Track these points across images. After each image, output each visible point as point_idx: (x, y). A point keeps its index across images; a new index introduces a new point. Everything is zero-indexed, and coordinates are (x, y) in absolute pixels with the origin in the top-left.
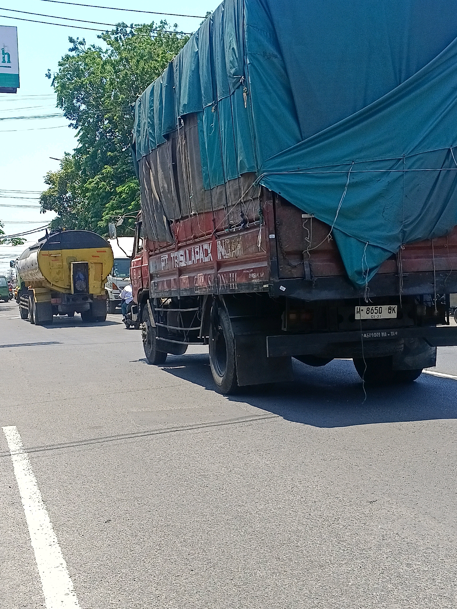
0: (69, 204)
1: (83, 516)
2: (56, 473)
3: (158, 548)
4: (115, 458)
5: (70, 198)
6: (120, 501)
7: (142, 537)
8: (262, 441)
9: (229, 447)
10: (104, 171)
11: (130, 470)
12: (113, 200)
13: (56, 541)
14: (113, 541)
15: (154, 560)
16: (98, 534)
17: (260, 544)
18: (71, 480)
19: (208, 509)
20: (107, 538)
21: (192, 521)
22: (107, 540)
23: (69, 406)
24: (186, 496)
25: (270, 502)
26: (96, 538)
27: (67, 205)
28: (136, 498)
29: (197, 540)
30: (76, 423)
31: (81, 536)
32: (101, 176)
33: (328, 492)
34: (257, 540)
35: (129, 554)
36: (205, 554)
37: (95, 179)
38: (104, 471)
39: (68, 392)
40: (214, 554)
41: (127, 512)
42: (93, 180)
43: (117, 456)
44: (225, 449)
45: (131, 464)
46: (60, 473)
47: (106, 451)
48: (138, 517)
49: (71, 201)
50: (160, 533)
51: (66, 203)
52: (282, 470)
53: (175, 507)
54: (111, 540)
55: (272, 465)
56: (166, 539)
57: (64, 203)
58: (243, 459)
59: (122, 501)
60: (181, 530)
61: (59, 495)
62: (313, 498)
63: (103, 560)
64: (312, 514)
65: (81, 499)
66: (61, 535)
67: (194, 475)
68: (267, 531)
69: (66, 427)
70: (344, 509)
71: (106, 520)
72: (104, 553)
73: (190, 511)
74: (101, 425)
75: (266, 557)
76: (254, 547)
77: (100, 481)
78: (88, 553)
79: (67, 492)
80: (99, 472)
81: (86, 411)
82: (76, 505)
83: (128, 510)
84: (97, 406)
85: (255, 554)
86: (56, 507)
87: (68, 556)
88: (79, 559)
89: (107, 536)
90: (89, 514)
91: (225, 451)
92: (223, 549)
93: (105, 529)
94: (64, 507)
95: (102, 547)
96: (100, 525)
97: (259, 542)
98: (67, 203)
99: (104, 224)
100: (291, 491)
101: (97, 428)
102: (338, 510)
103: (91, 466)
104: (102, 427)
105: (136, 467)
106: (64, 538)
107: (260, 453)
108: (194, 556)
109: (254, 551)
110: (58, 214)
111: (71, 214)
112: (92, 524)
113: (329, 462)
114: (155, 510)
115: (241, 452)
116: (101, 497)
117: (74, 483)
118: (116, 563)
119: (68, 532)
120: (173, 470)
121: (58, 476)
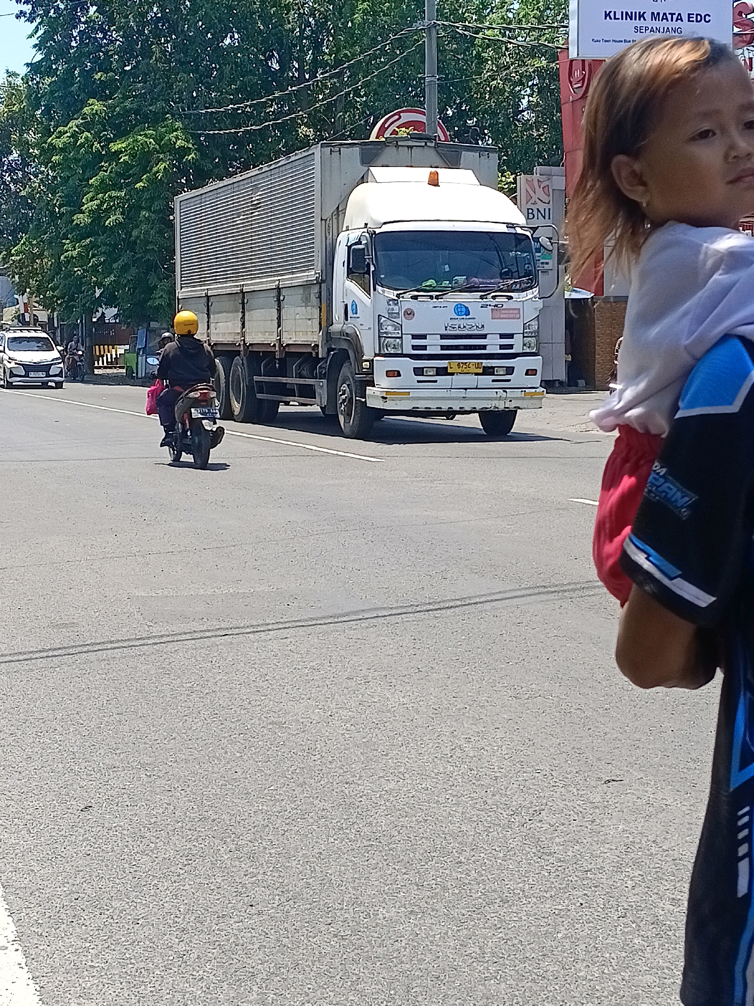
0: (15, 177)
1: (36, 797)
3: (186, 863)
4: (103, 685)
5: (16, 164)
6: (110, 771)
7: (153, 839)
8: (394, 658)
10: (86, 110)
11: (132, 710)
12: (104, 171)
14: (96, 846)
16: (67, 834)
20: (83, 841)
21: (253, 810)
22: (85, 844)
23: (11, 581)
24: (242, 763)
25: (408, 776)
26: (62, 841)
27: (9, 179)
28: (143, 766)
29: (262, 848)
30: (24, 615)
31: (32, 835)
32: (81, 121)
33: (522, 760)
35: (127, 872)
36: (277, 875)
37: (70, 128)
39: (9, 555)
41: (123, 791)
42: (66, 129)
43: (105, 682)
45: (134, 699)
48: (147, 802)
49: (19, 171)
51: (7, 174)
52: (433, 716)
53: (220, 784)
54: (92, 844)
55: (413, 705)
57: (4, 174)
59: (115, 769)
60: (231, 827)
62: (492, 770)
63: (75, 883)
64: (489, 801)
65: (33, 764)
67: (257, 722)
68: (401, 832)
70: (552, 793)
71: (82, 807)
72: (77, 869)
73: (250, 791)
74: (75, 621)
75: (397, 882)
76: (374, 862)
77: (71, 730)
78: (47, 869)
79: (5, 750)
80: (70, 713)
81: (45, 592)
82: (24, 775)
83: (127, 787)
84: (66, 583)
85: (375, 875)
87: (6, 874)
88: (28, 880)
89: (85, 836)
90: (48, 793)
91: (321, 676)
92: (312, 865)
93: (81, 824)
95: (73, 859)
96: (70, 815)
97: (384, 854)
98: (9, 175)
100: (449, 756)
101: (65, 625)
102: (541, 794)
103: (53, 701)
104: (77, 625)
107: (390, 681)
108: (255, 878)
109: (375, 871)
112: (55, 813)
113: (526, 701)
114: (180, 788)
115: (353, 679)
116: (73, 760)
117: (20, 733)
118: (100, 888)
119: (6, 828)
120: (216, 712)
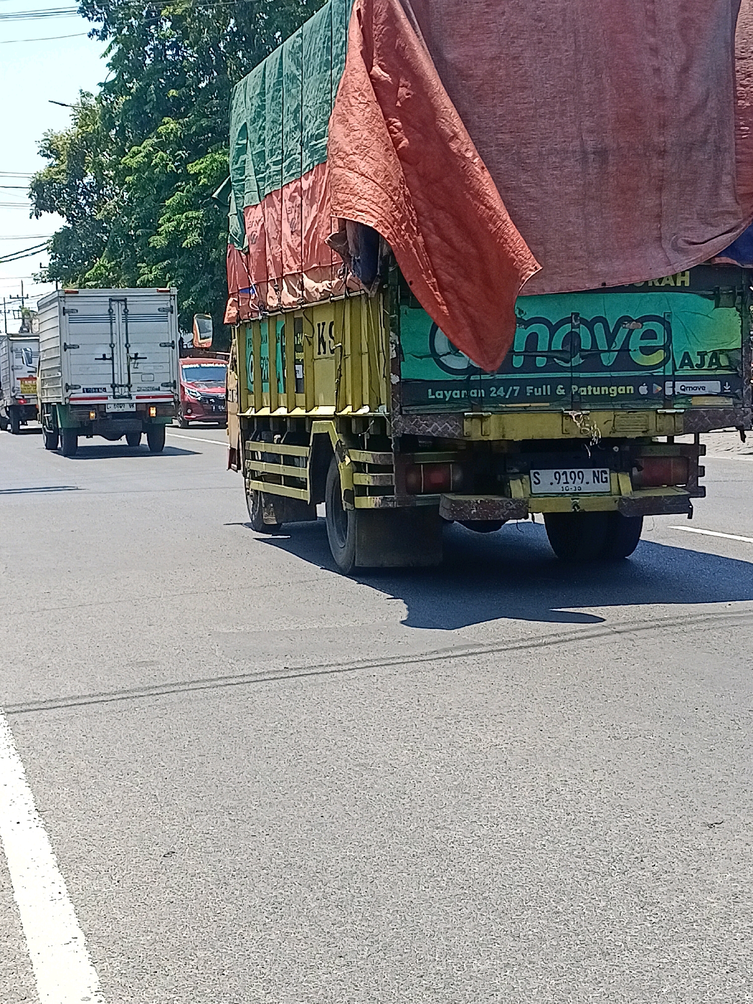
0: (90, 200)
1: (118, 842)
2: (64, 754)
3: (272, 911)
4: (184, 726)
5: (91, 187)
6: (193, 815)
7: (238, 887)
8: (486, 697)
9: (417, 708)
10: (161, 129)
11: (215, 751)
12: (180, 191)
13: (64, 889)
14: (180, 893)
15: (263, 934)
16: (150, 880)
17: (479, 907)
18: (93, 770)
19: (372, 834)
20: (167, 888)
21: (340, 856)
22: (168, 891)
23: (90, 618)
24: (329, 807)
25: (501, 821)
26: (145, 888)
27: (84, 202)
28: (228, 810)
29: (349, 897)
30: (103, 653)
31: (113, 882)
32: (156, 141)
33: (622, 804)
34: (474, 897)
35: (211, 920)
36: (366, 924)
37: (144, 148)
38: (160, 751)
39: (87, 590)
40: (386, 924)
41: (207, 836)
42: (140, 148)
43: (187, 722)
44: (410, 711)
45: (216, 739)
46: (72, 755)
47: (165, 711)
48: (231, 848)
49: (94, 193)
50: (275, 880)
51: (82, 197)
52: (527, 757)
53: (306, 829)
54: (176, 891)
55: (506, 746)
56: (287, 893)
57: (79, 197)
58: (446, 732)
59: (198, 813)
60: (317, 875)
61: (69, 799)
62: (590, 815)
63: (158, 931)
64: (587, 847)
65: (114, 808)
66: (74, 881)
67: (343, 764)
68: (495, 880)
69: (83, 662)
70: (654, 839)
71: (165, 852)
72: (160, 917)
73: (337, 836)
74: (154, 659)
75: (492, 933)
76: (467, 911)
77: (153, 772)
78: (130, 917)
79: (85, 793)
80: (151, 754)
81: (124, 629)
82: (105, 819)
83: (210, 832)
84: (146, 620)
85: (468, 926)
86: (63, 825)
87: (88, 922)
88: (111, 928)
89: (167, 883)
90: (130, 838)
91: (409, 716)
92: (402, 914)
93: (164, 870)
94: (80, 824)
95: (156, 907)
96: (152, 861)
97: (477, 903)
98: (85, 198)
99: (163, 242)
100: (544, 800)
101: (146, 664)
102: (642, 841)
103: (134, 742)
104: (158, 663)
105: (226, 745)
106: (80, 887)
107: (481, 721)
108: (343, 928)
109: (468, 920)
110: (68, 220)
111: (93, 220)
112: (138, 859)
113: (625, 741)
114: (265, 833)
115: (442, 718)
116: (155, 804)
117: (100, 776)
118: (185, 937)
119: (88, 874)
120: (301, 753)
121: (67, 761)
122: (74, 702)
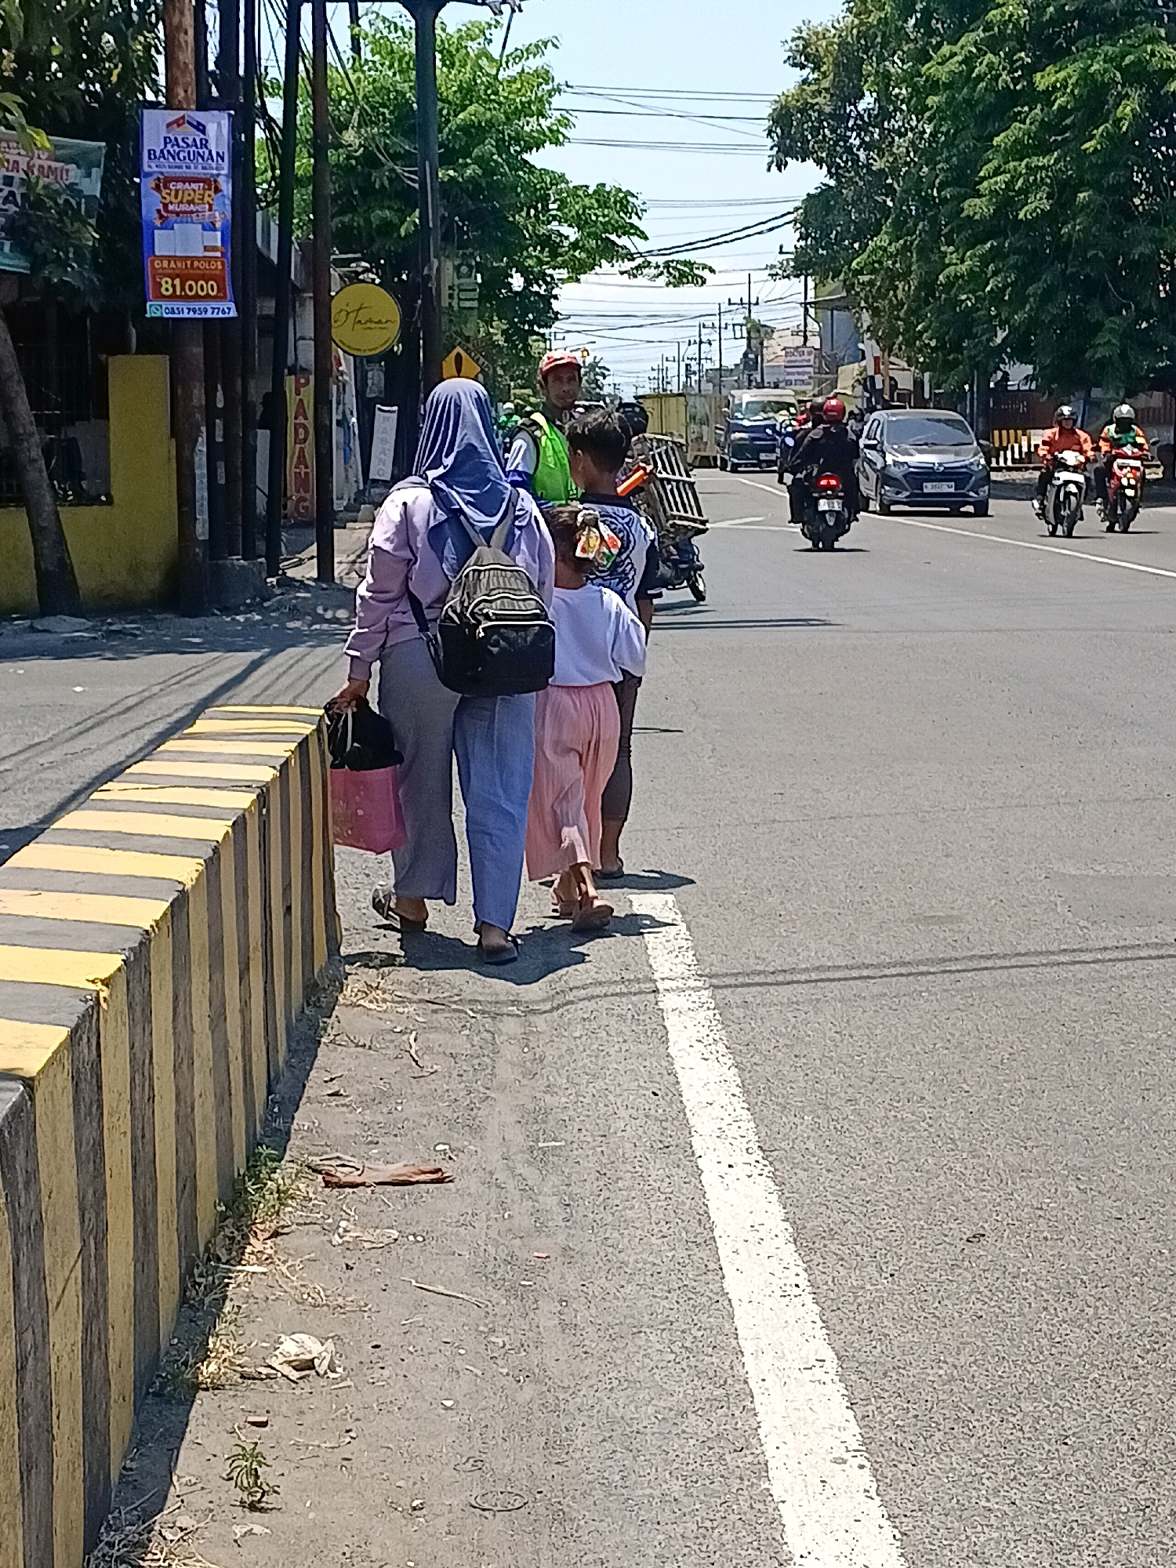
0: (867, 139)
3: (1148, 1346)
5: (869, 116)
6: (1016, 1176)
7: (1091, 1301)
10: (992, 13)
11: (1054, 1073)
12: (1020, 122)
13: (804, 1283)
14: (993, 1303)
15: (1134, 1383)
20: (972, 1292)
22: (973, 1298)
26: (935, 1289)
27: (857, 142)
28: (1075, 1172)
32: (982, 34)
35: (1046, 1353)
37: (961, 48)
38: (960, 1066)
39: (843, 793)
41: (1041, 1213)
42: (955, 48)
48: (1079, 1235)
49: (874, 127)
50: (1154, 1295)
51: (854, 134)
57: (849, 133)
61: (813, 1134)
71: (969, 1234)
72: (961, 1340)
74: (955, 913)
77: (949, 1100)
78: (910, 1335)
80: (946, 1071)
82: (870, 1172)
83: (1045, 1207)
86: (802, 1174)
88: (879, 1349)
89: (972, 1286)
90: (911, 1206)
93: (966, 1263)
94: (830, 1175)
95: (954, 1322)
96: (948, 1247)
98: (858, 135)
99: (985, 209)
101: (940, 920)
104: (958, 919)
106: (830, 1279)
110: (829, 172)
111: (870, 171)
112: (923, 1241)
117: (863, 1100)
118: (1000, 1377)
119: (842, 1259)
121: (808, 1072)
122: (822, 976)
